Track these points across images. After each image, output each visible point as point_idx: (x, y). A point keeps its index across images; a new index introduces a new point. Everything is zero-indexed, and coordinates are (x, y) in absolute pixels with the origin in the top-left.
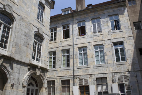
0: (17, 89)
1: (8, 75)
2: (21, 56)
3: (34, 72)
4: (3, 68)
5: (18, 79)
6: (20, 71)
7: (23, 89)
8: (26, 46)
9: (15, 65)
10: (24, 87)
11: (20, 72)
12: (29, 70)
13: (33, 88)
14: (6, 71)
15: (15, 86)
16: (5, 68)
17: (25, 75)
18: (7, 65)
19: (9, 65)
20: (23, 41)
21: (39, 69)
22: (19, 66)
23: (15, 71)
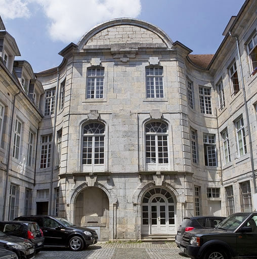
0: (125, 208)
1: (107, 193)
2: (123, 166)
3: (150, 182)
4: (99, 187)
5: (125, 196)
6: (125, 185)
7: (135, 208)
8: (130, 150)
9: (116, 180)
10: (135, 205)
11: (125, 187)
12: (141, 182)
13: (162, 204)
14: (104, 190)
15: (120, 205)
16: (103, 186)
17: (134, 189)
18: (104, 182)
19: (106, 181)
20: (123, 145)
21: (159, 176)
22: (123, 179)
23: (118, 186)
